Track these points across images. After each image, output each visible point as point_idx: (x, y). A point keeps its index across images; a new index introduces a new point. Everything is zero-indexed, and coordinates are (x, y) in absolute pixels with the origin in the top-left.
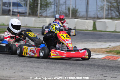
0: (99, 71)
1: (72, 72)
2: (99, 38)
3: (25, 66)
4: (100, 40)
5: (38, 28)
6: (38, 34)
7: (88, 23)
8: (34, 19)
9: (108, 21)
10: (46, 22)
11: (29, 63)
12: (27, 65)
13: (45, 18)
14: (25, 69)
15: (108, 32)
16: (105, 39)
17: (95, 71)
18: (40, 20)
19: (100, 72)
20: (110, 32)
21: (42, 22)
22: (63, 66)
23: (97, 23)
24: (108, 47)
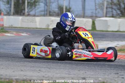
0: (111, 70)
1: (80, 71)
2: (103, 38)
3: (23, 66)
4: (104, 39)
5: (26, 28)
6: (28, 34)
7: (86, 21)
8: (20, 18)
9: (110, 20)
10: (36, 22)
11: (27, 63)
12: (25, 65)
13: (34, 17)
14: (25, 68)
15: (110, 31)
16: (110, 38)
17: (107, 70)
18: (28, 20)
19: (113, 71)
20: (113, 31)
21: (31, 22)
22: (68, 66)
23: (96, 22)
24: (116, 46)
